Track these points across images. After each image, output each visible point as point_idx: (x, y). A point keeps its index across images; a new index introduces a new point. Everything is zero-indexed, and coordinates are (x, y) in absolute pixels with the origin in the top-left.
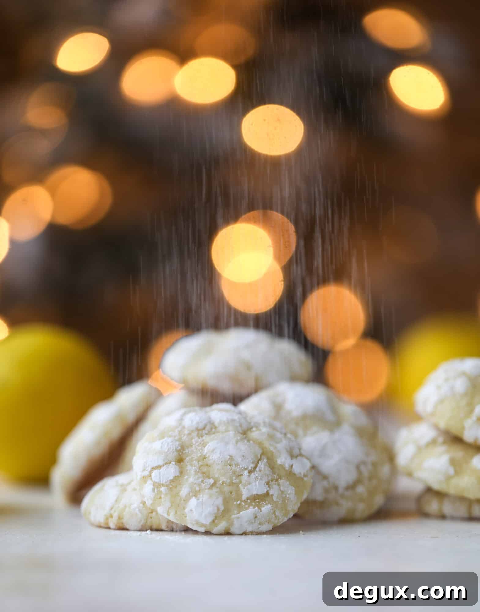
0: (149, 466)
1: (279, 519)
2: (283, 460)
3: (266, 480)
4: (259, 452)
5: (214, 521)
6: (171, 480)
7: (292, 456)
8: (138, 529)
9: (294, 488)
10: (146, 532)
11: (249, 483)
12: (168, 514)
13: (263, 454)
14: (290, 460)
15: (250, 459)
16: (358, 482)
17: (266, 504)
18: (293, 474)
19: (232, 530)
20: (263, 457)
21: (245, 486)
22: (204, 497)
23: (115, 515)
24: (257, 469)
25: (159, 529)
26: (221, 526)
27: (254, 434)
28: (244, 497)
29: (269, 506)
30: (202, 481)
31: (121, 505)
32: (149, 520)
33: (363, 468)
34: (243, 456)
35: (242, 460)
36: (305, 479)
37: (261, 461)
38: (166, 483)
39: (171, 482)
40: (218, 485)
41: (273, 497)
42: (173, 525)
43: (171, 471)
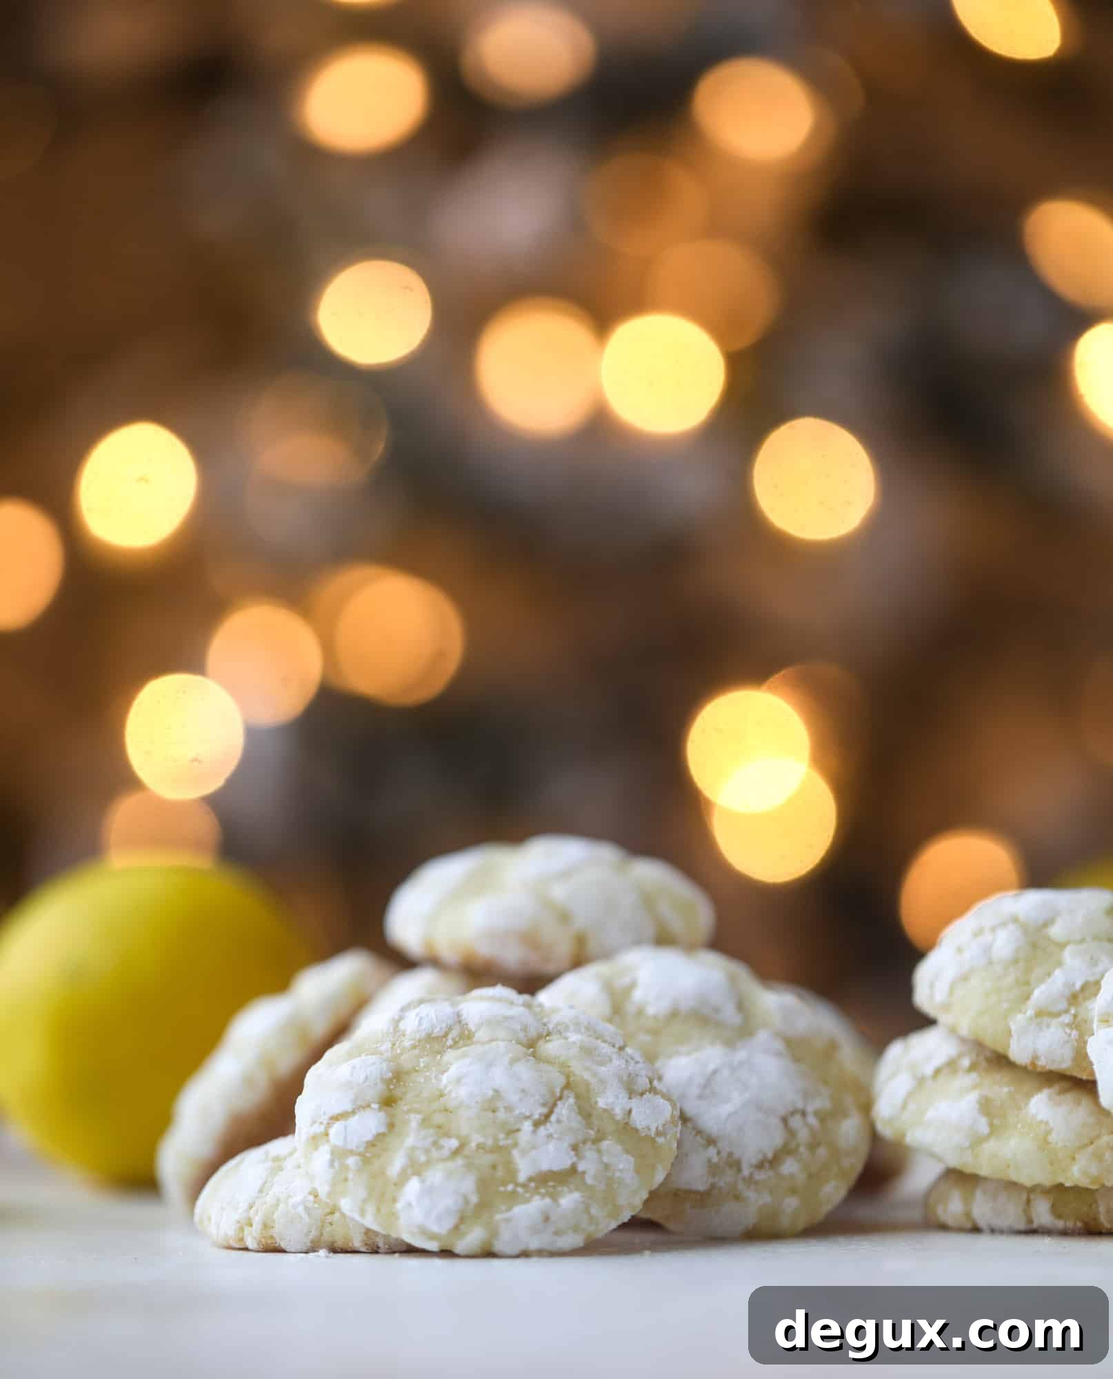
0: (325, 1114)
1: (597, 1225)
2: (611, 1100)
3: (573, 1141)
4: (560, 1081)
5: (456, 1228)
6: (368, 1142)
7: (631, 1093)
8: (305, 1249)
9: (632, 1159)
10: (316, 1254)
11: (534, 1147)
12: (362, 1213)
13: (567, 1086)
14: (626, 1100)
15: (537, 1097)
16: (785, 1151)
17: (571, 1191)
18: (632, 1128)
19: (498, 1247)
20: (566, 1092)
21: (524, 1153)
22: (436, 1176)
23: (257, 1220)
24: (553, 1118)
25: (349, 1250)
26: (473, 1238)
27: (551, 1047)
28: (522, 1177)
29: (576, 1196)
30: (435, 1143)
31: (269, 1199)
32: (328, 1229)
33: (796, 1122)
34: (523, 1091)
35: (521, 1100)
36: (661, 1140)
37: (562, 1101)
38: (358, 1147)
39: (366, 1148)
40: (466, 1152)
41: (587, 1176)
42: (378, 1239)
43: (369, 1123)
